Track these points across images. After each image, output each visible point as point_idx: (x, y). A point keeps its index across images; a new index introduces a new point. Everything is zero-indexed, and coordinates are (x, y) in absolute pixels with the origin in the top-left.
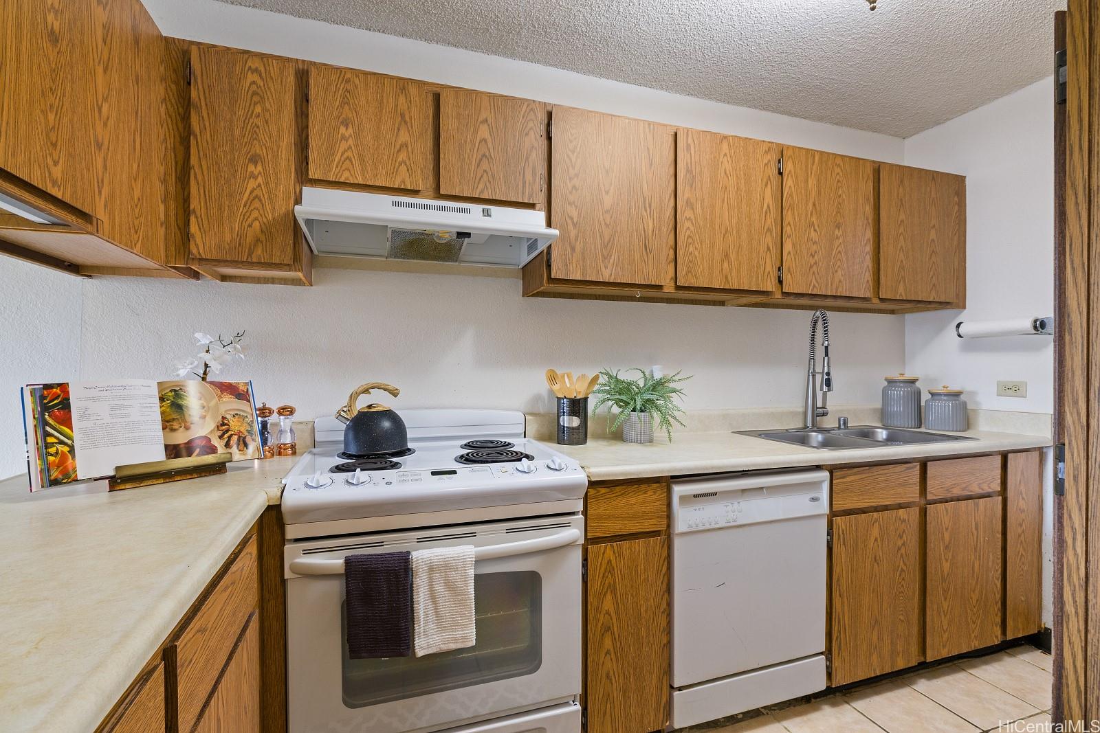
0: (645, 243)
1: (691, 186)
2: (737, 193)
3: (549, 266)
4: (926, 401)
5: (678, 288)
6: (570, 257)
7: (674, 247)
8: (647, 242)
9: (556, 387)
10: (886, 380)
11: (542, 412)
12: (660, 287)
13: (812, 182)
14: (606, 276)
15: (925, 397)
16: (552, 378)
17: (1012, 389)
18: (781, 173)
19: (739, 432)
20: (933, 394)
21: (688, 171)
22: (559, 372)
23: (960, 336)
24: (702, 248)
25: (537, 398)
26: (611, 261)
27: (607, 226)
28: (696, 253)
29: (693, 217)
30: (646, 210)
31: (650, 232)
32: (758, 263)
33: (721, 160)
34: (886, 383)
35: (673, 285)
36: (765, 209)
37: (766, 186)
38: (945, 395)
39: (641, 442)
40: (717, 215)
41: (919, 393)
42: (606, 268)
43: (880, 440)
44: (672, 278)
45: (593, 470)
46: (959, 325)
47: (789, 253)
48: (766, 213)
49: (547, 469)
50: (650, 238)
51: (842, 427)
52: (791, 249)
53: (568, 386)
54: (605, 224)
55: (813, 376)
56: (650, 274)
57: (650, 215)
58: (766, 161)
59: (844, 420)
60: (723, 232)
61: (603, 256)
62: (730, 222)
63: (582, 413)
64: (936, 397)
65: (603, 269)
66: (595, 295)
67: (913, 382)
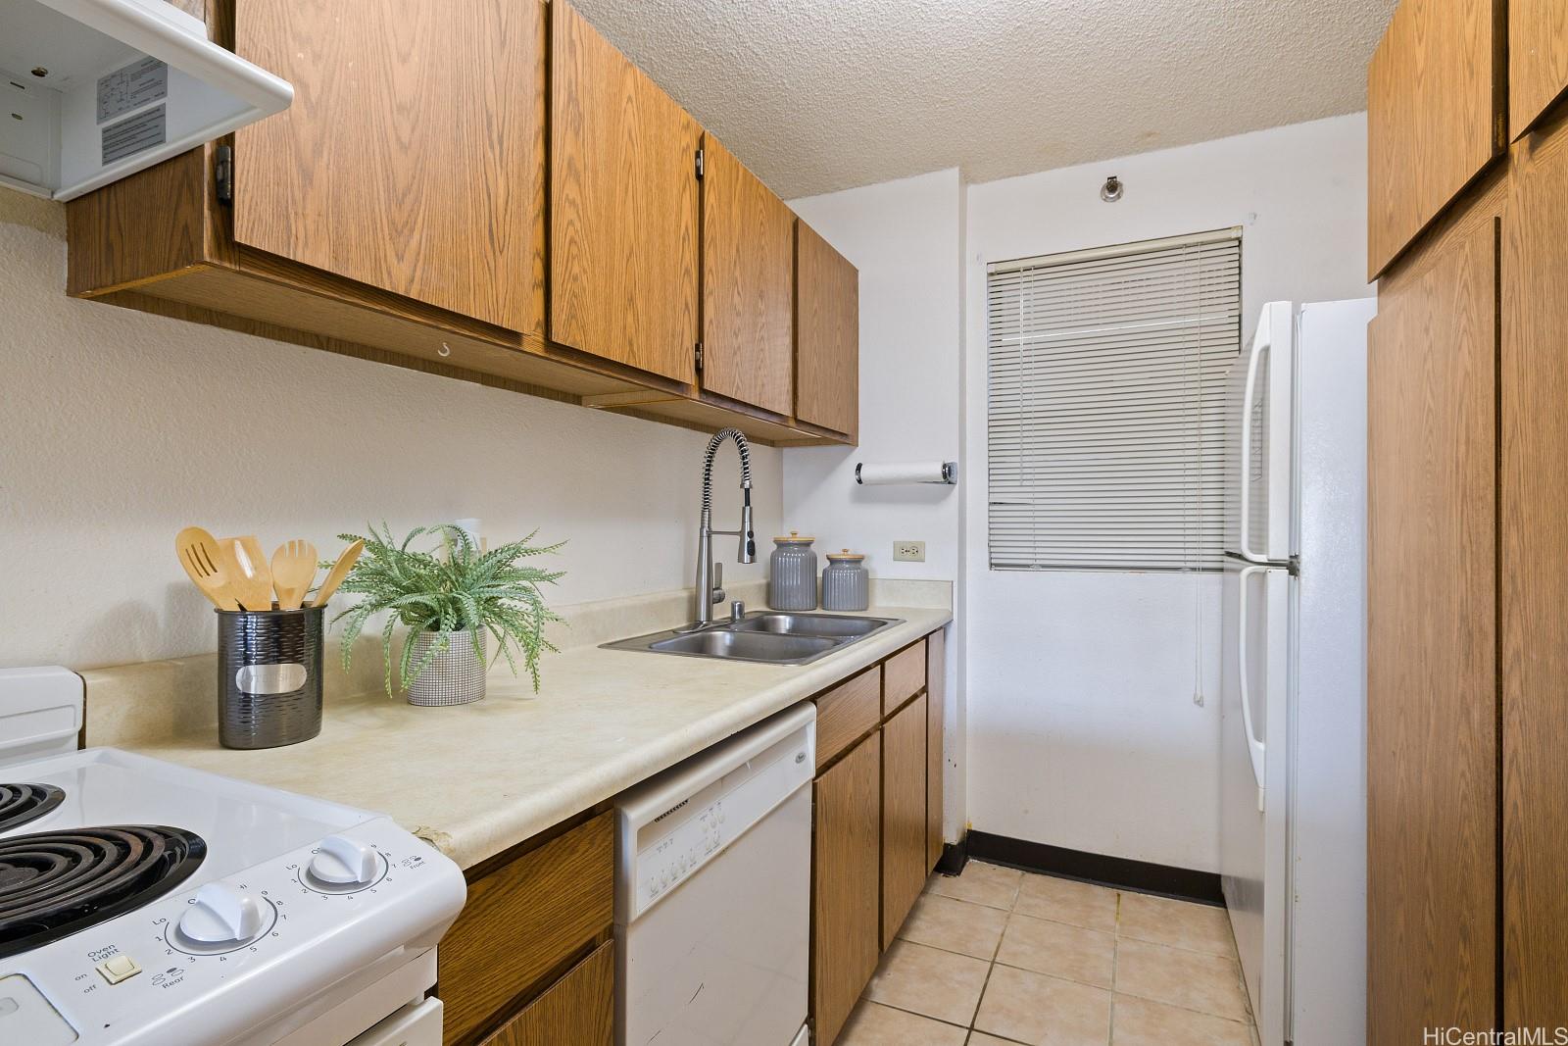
0: (490, 225)
1: (577, 134)
2: (646, 183)
3: (224, 204)
4: (825, 571)
5: (550, 345)
6: (298, 195)
7: (542, 253)
8: (494, 221)
9: (214, 582)
10: (775, 541)
11: (145, 656)
12: (514, 336)
13: (736, 210)
14: (397, 281)
15: (823, 564)
16: (202, 555)
17: (910, 552)
18: (700, 178)
19: (610, 646)
20: (832, 561)
21: (571, 99)
22: (219, 534)
23: (860, 481)
24: (593, 272)
25: (129, 616)
26: (414, 243)
27: (404, 148)
28: (584, 278)
29: (578, 201)
30: (492, 147)
31: (501, 201)
32: (674, 330)
33: (623, 106)
34: (775, 547)
35: (541, 340)
36: (682, 234)
37: (684, 189)
38: (847, 562)
39: (463, 702)
40: (618, 214)
41: (814, 560)
42: (400, 258)
43: (783, 632)
44: (538, 324)
45: (459, 836)
46: (859, 467)
47: (711, 321)
48: (684, 239)
49: (315, 895)
50: (501, 219)
51: (737, 617)
52: (713, 317)
53: (249, 573)
54: (398, 139)
55: (709, 537)
56: (501, 302)
57: (501, 161)
58: (684, 144)
59: (740, 606)
60: (627, 251)
61: (392, 223)
62: (637, 238)
63: (309, 650)
64: (837, 565)
65: (392, 259)
66: (317, 336)
67: (808, 544)
